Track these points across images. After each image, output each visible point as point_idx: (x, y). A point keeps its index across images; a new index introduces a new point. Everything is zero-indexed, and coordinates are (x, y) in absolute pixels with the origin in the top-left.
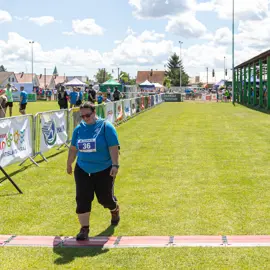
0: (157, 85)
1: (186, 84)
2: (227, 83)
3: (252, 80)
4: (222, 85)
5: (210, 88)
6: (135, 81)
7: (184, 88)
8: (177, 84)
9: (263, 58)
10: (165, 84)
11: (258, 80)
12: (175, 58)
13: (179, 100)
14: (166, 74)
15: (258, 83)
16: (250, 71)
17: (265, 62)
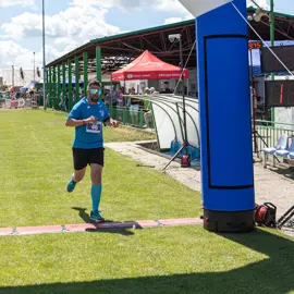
2: (38, 85)
3: (67, 82)
4: (32, 87)
5: (18, 93)
9: (78, 54)
11: (74, 81)
15: (73, 85)
16: (65, 69)
17: (81, 59)
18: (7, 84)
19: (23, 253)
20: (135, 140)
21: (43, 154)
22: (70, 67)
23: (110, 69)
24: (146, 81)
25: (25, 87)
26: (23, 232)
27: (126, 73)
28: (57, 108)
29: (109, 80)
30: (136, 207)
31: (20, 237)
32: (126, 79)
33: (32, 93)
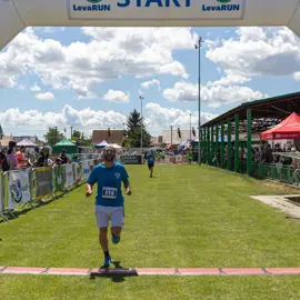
1: (147, 143)
2: (194, 144)
3: (220, 140)
4: (188, 145)
5: (175, 149)
6: (90, 141)
7: (146, 149)
8: (138, 145)
9: (231, 116)
10: (123, 145)
11: (226, 140)
12: (135, 119)
14: (124, 133)
15: (226, 143)
16: (218, 129)
17: (233, 120)
18: (167, 142)
19: (185, 292)
20: (283, 194)
21: (199, 204)
22: (223, 127)
23: (259, 129)
24: (292, 141)
25: (182, 145)
26: (184, 273)
27: (274, 134)
28: (211, 164)
29: (258, 139)
30: (287, 255)
31: (183, 277)
32: (274, 138)
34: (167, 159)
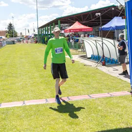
0: (3, 37)
1: (16, 36)
2: (35, 35)
3: (47, 33)
4: (33, 36)
5: (28, 38)
7: (15, 38)
8: (12, 37)
10: (6, 37)
11: (49, 33)
12: (10, 25)
13: (14, 44)
14: (6, 32)
15: (49, 35)
25: (30, 35)
27: (70, 30)
32: (70, 32)
33: (33, 38)
34: (25, 42)
